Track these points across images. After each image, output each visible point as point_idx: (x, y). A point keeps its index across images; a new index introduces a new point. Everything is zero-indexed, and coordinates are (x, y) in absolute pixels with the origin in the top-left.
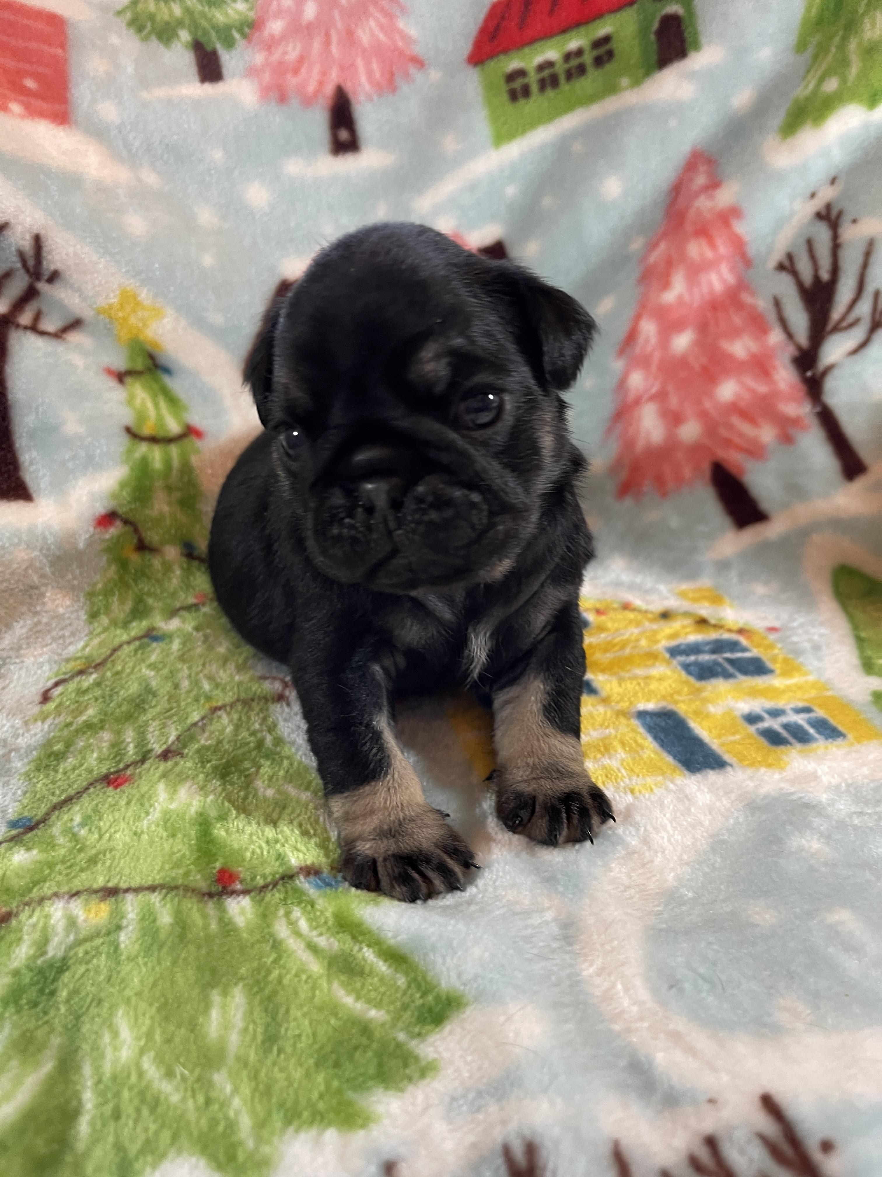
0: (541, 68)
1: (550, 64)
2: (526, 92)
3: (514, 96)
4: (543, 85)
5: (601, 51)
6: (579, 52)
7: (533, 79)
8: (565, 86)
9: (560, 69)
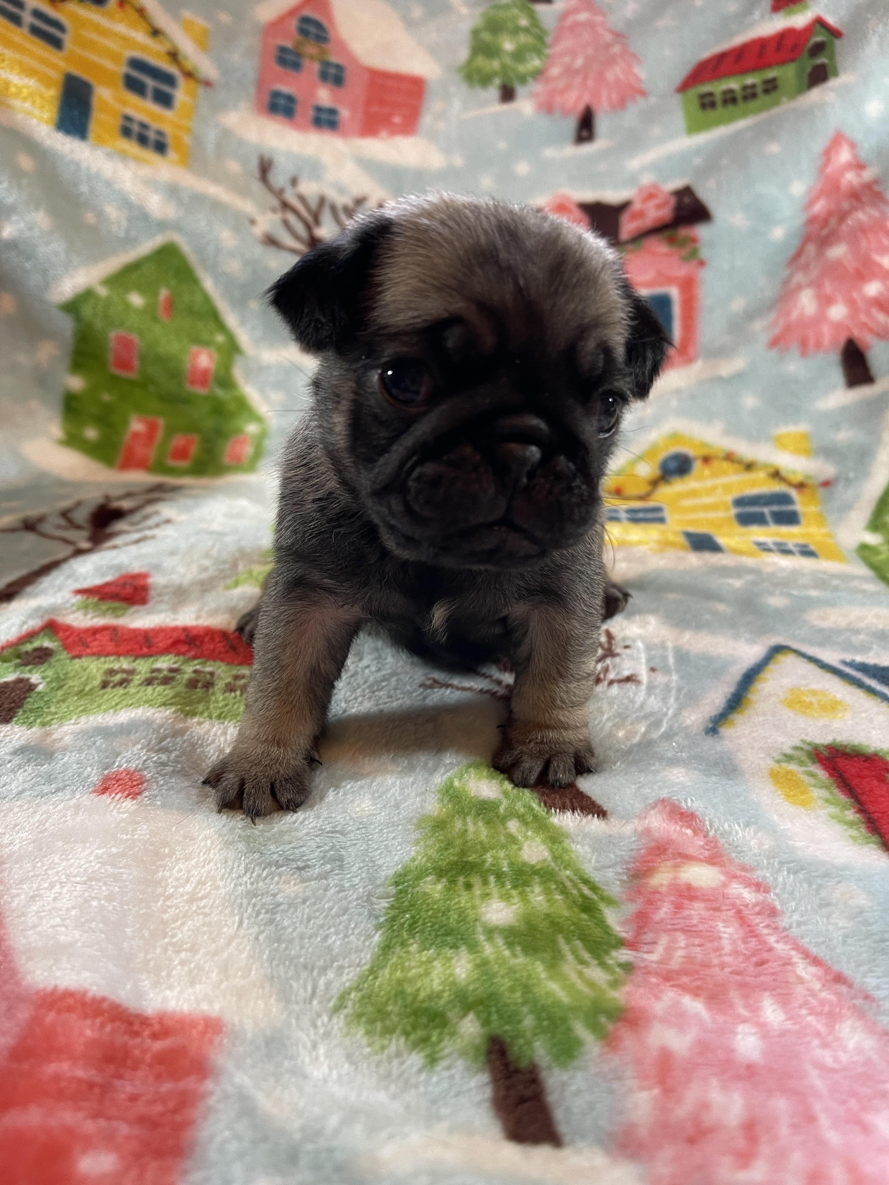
0: (725, 93)
1: (731, 91)
2: (713, 105)
3: (703, 106)
4: (725, 102)
5: (769, 86)
6: (754, 86)
7: (718, 99)
8: (741, 104)
9: (739, 95)
